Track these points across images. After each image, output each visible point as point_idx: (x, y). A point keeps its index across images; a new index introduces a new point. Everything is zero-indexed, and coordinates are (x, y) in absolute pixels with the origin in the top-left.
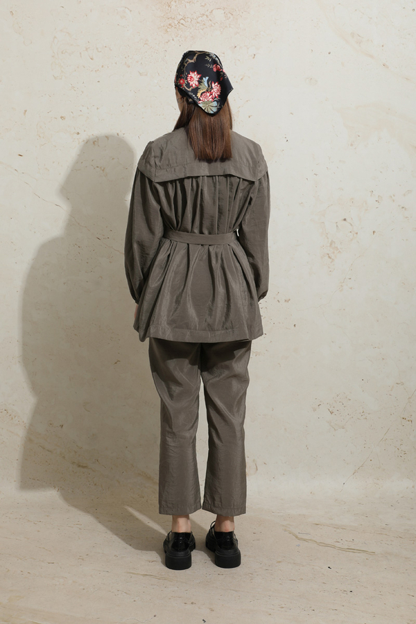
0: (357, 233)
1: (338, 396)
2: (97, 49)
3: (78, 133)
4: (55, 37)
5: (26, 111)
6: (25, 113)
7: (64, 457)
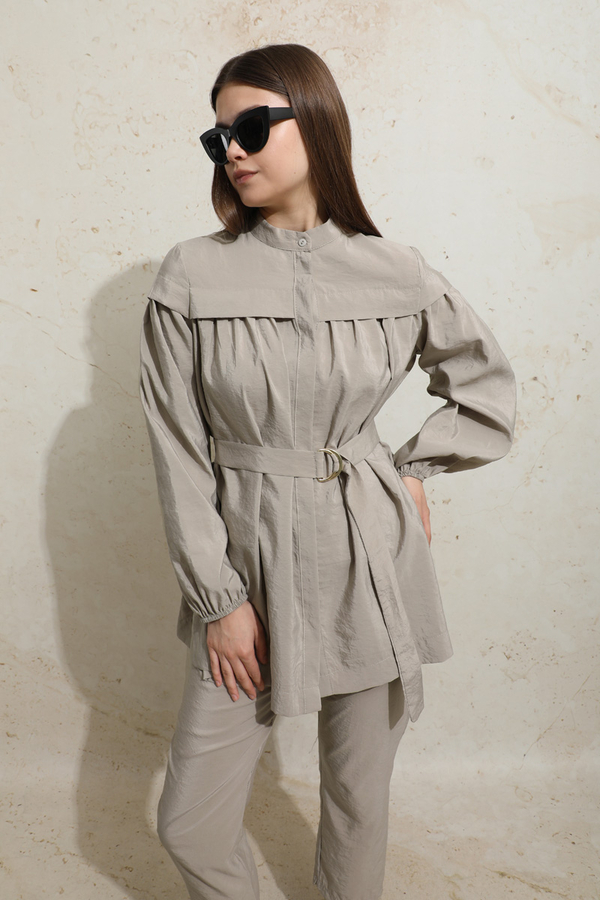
0: (553, 399)
1: (518, 634)
2: (144, 118)
3: (119, 253)
4: (79, 103)
5: (38, 221)
6: (37, 225)
7: (125, 722)
